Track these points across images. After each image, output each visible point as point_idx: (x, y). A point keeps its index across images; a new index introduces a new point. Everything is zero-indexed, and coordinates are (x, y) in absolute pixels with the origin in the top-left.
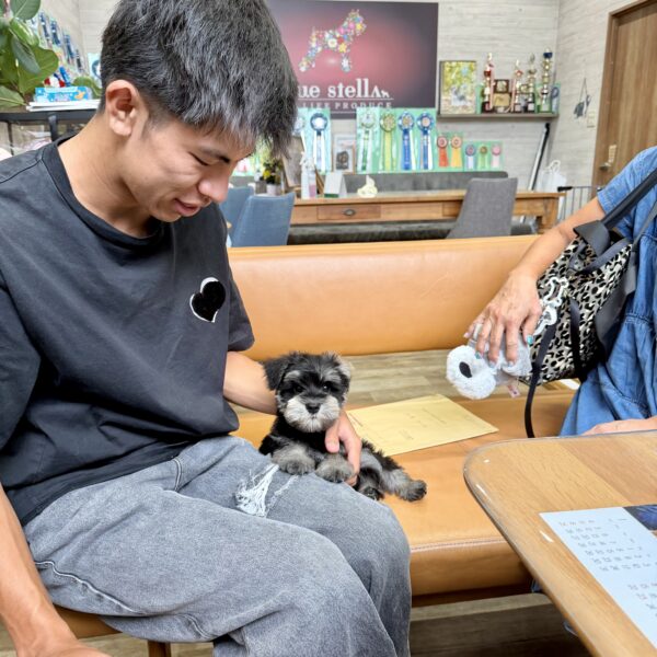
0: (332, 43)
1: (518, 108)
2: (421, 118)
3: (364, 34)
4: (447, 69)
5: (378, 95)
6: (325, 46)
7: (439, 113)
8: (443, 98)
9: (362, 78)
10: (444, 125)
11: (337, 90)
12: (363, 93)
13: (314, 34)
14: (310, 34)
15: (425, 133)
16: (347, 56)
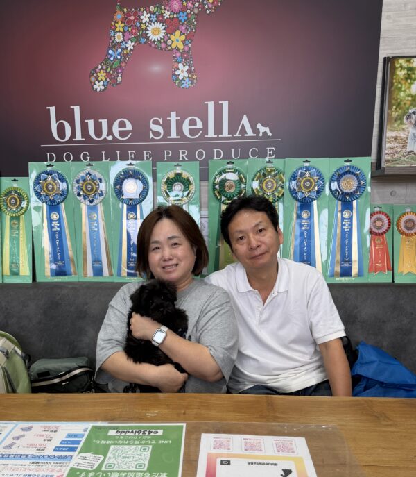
0: (156, 32)
2: (338, 177)
4: (401, 73)
5: (250, 133)
7: (377, 165)
8: (389, 134)
10: (387, 190)
11: (167, 126)
13: (119, 16)
15: (347, 205)
16: (186, 56)
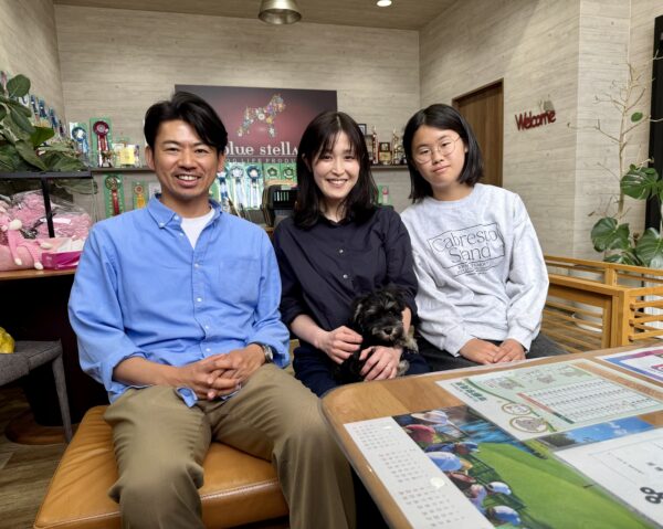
0: (261, 117)
1: (397, 162)
3: (285, 111)
6: (256, 118)
9: (285, 141)
11: (267, 150)
12: (286, 152)
13: (247, 110)
14: (244, 111)
16: (273, 126)
